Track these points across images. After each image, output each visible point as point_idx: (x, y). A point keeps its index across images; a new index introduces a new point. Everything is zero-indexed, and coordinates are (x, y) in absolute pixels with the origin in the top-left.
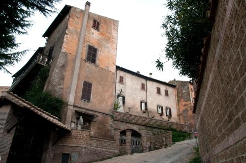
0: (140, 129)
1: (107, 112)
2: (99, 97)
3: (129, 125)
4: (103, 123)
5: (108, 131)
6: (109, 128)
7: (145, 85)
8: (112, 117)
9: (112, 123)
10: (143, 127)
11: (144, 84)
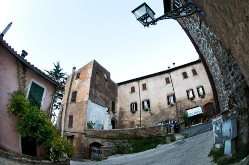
0: (102, 142)
1: (82, 132)
2: (77, 123)
3: (94, 139)
4: (79, 139)
5: (82, 144)
6: (83, 142)
7: (170, 78)
8: (85, 134)
9: (85, 139)
10: (105, 140)
11: (168, 78)
